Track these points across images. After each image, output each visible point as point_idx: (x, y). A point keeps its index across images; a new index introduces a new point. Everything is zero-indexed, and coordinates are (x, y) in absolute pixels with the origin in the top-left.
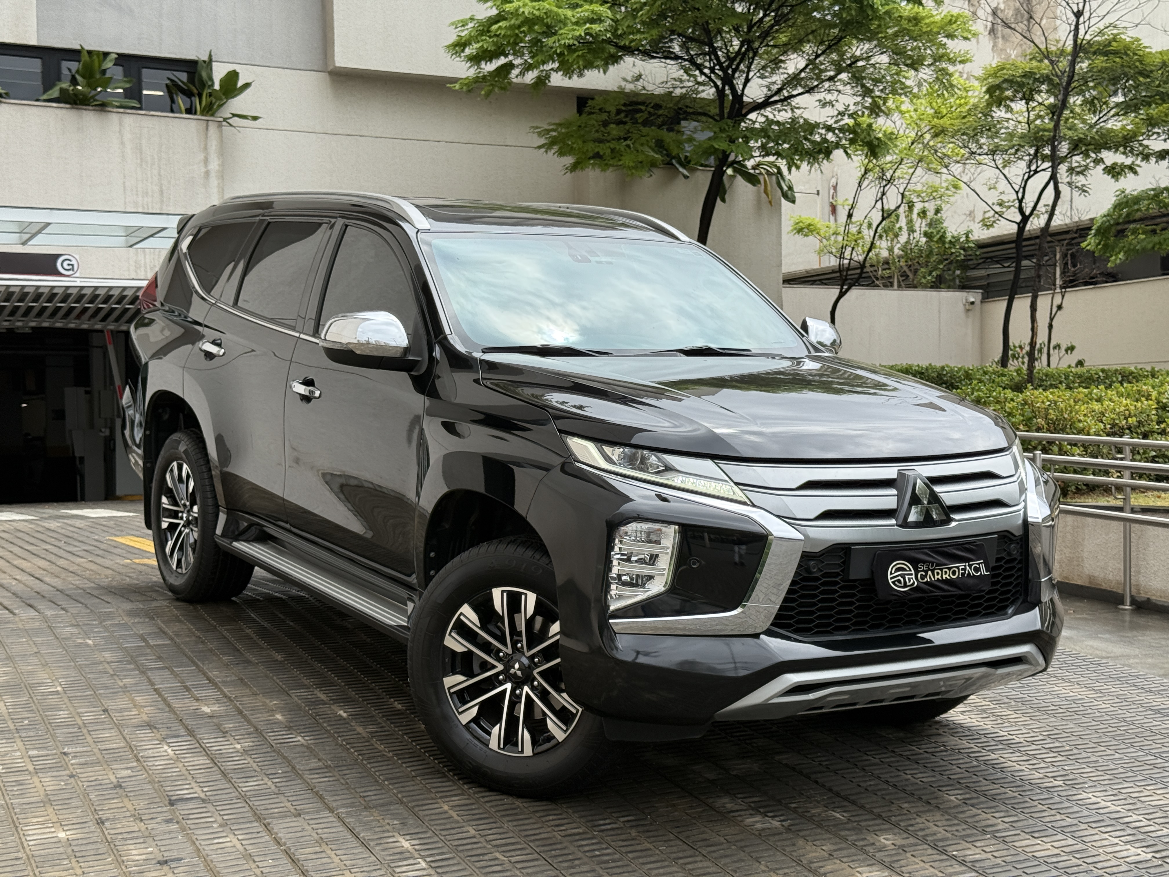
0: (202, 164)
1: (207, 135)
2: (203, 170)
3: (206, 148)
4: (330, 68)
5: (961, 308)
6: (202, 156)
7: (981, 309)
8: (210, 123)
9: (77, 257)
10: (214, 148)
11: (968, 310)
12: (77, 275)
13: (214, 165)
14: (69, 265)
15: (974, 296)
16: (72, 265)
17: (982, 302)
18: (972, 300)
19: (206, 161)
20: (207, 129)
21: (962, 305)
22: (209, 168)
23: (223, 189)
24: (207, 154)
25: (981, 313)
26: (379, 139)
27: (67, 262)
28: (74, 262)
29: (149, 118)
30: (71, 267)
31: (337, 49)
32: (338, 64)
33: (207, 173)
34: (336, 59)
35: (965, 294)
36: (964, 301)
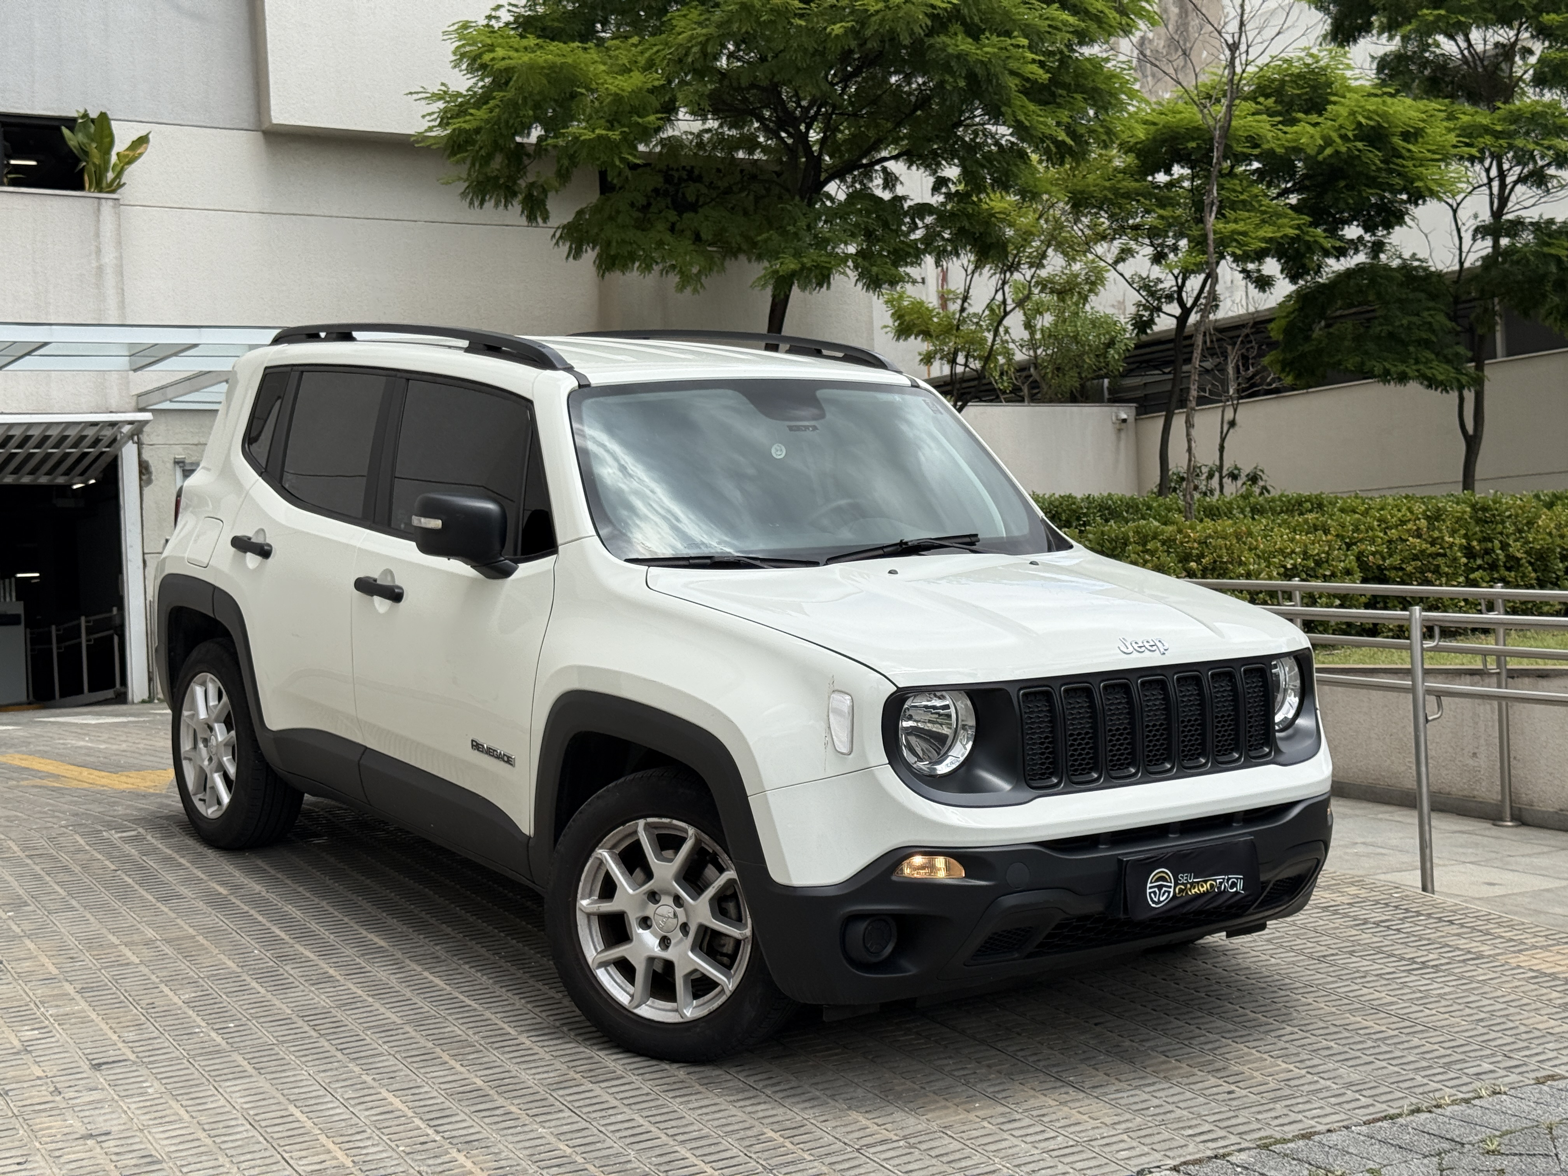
0: (93, 256)
1: (98, 217)
2: (94, 264)
3: (97, 235)
4: (265, 126)
5: (1110, 428)
6: (93, 248)
7: (1136, 428)
8: (105, 201)
10: (109, 234)
11: (1120, 430)
13: (109, 258)
15: (1125, 412)
17: (1136, 420)
18: (1124, 416)
19: (99, 251)
20: (99, 210)
21: (1110, 424)
22: (103, 262)
23: (123, 290)
24: (100, 243)
25: (1137, 433)
26: (334, 220)
29: (19, 196)
31: (275, 101)
32: (275, 121)
33: (100, 269)
34: (273, 113)
35: (1114, 409)
36: (1114, 418)
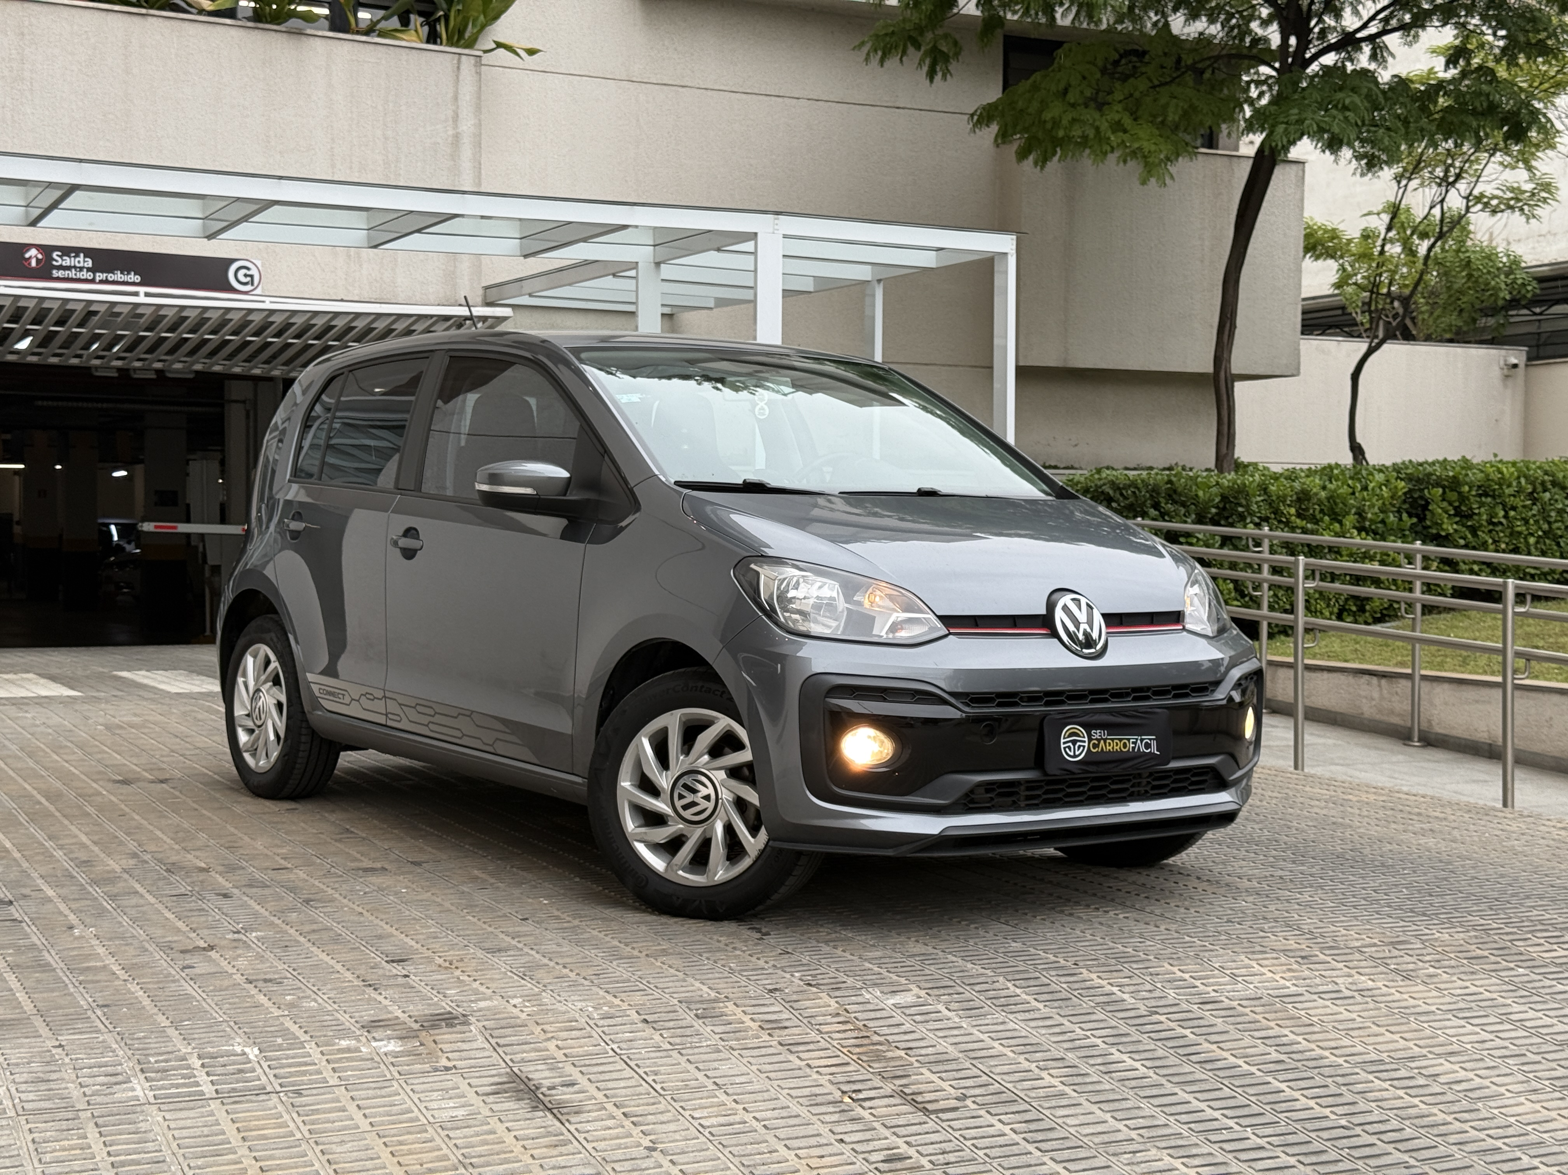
0: (450, 122)
1: (457, 77)
2: (450, 132)
3: (456, 98)
5: (1496, 373)
6: (450, 113)
7: (1526, 376)
8: (464, 58)
9: (259, 263)
10: (468, 98)
11: (1507, 376)
12: (258, 291)
13: (467, 126)
14: (246, 275)
15: (1516, 356)
16: (252, 276)
17: (1527, 366)
18: (1515, 361)
19: (456, 118)
20: (458, 68)
21: (1497, 368)
22: (460, 130)
23: (480, 164)
24: (458, 107)
25: (1526, 381)
26: (709, 93)
27: (241, 273)
28: (254, 272)
29: (372, 47)
30: (249, 279)
33: (457, 137)
35: (1503, 352)
36: (1502, 363)
